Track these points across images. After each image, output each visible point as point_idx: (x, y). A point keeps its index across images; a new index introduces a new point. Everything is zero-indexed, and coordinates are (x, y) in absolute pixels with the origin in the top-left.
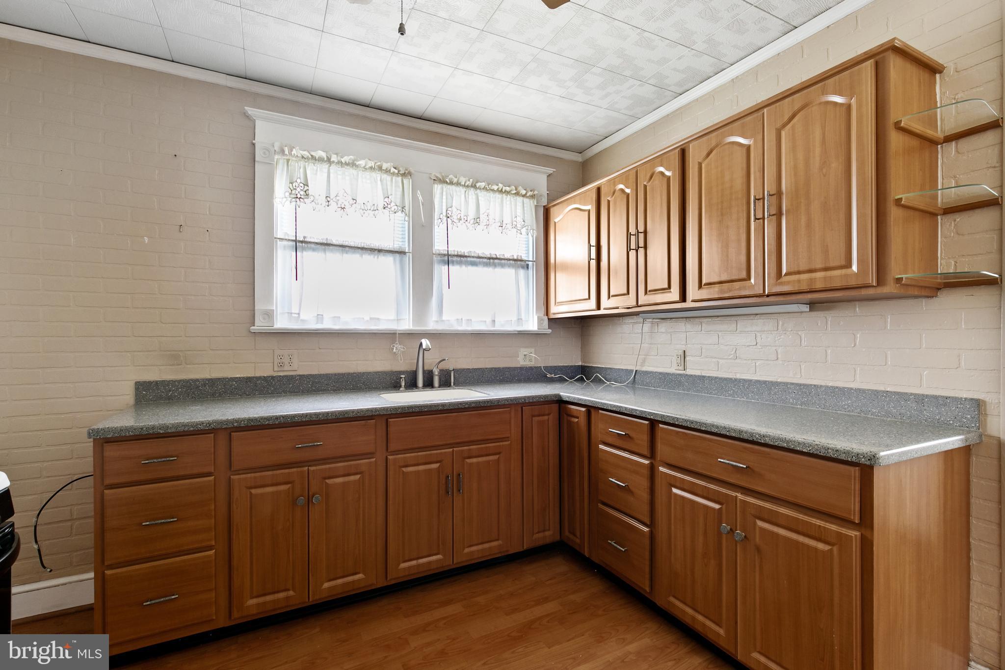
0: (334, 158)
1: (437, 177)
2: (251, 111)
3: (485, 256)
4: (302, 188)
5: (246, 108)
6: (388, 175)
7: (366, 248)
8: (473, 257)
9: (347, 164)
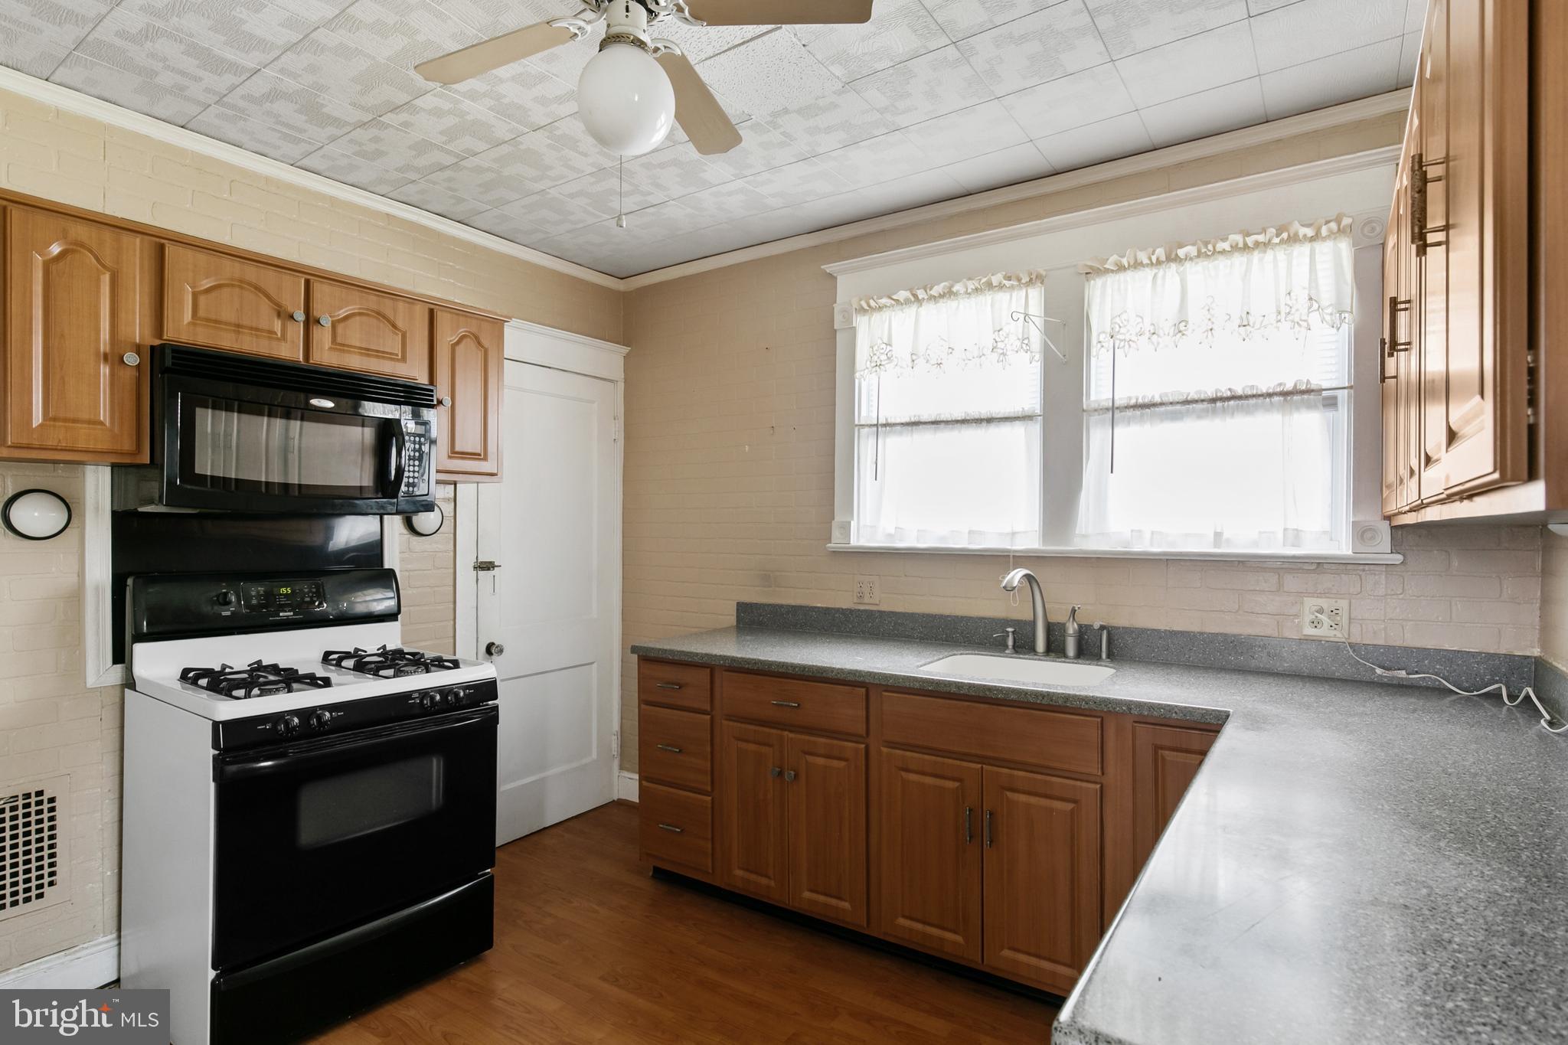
0: (921, 294)
1: (1091, 267)
2: (829, 268)
3: (1202, 397)
4: (882, 351)
5: (822, 267)
6: (1005, 292)
7: (969, 420)
8: (1171, 403)
9: (942, 296)
